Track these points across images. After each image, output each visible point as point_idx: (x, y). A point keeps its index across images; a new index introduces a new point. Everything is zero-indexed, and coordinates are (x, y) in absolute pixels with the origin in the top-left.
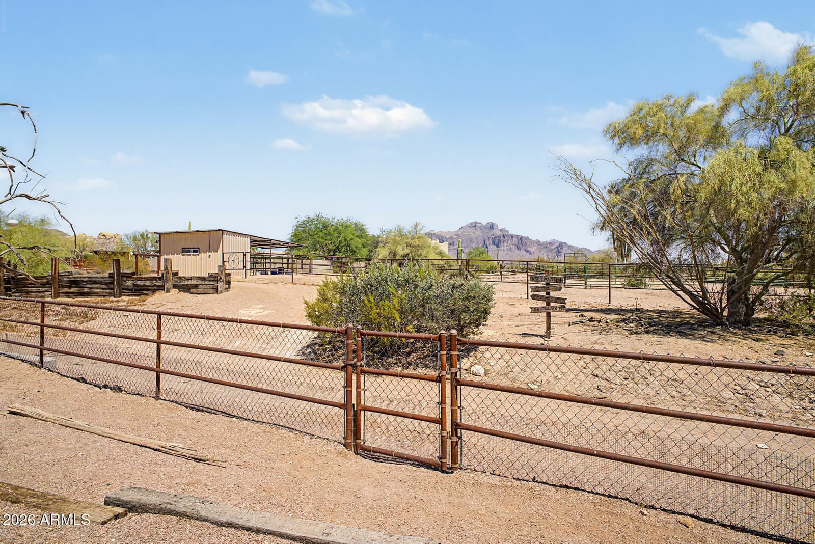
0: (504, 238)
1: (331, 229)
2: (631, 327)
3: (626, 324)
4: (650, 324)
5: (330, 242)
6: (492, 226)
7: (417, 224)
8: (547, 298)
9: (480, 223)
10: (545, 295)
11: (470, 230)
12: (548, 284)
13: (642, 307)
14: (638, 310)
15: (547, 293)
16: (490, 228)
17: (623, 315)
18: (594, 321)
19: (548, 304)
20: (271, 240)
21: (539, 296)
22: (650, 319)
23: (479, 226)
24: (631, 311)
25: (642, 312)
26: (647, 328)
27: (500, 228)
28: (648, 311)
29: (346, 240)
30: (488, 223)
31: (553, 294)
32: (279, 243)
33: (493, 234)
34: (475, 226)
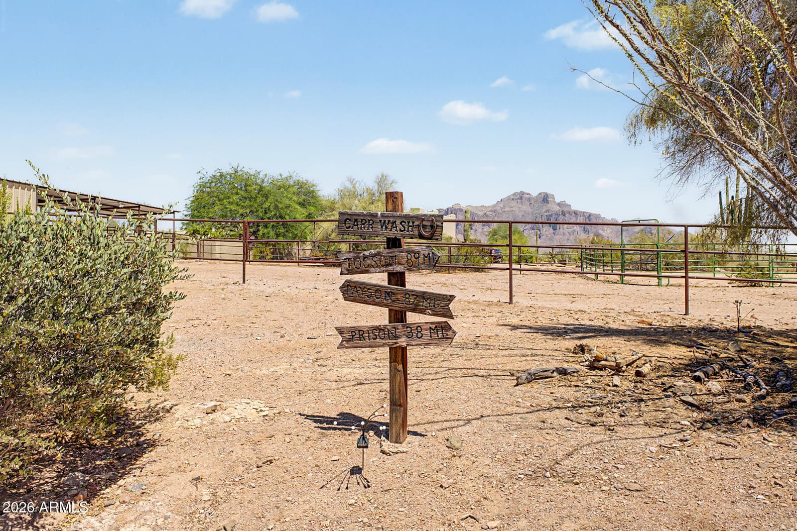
0: (564, 215)
1: (253, 189)
2: (709, 392)
3: (698, 379)
4: (771, 380)
5: (248, 211)
6: (545, 198)
7: (382, 176)
8: (389, 294)
9: (528, 194)
10: (386, 283)
11: (513, 204)
12: (393, 243)
13: (758, 323)
14: (746, 331)
15: (391, 275)
16: (543, 200)
17: (700, 346)
18: (602, 368)
19: (398, 317)
20: (139, 206)
21: (364, 286)
22: (773, 360)
23: (526, 198)
24: (728, 334)
25: (755, 337)
26: (762, 397)
27: (558, 200)
28: (772, 333)
29: (276, 207)
30: (540, 194)
31: (416, 281)
32: (115, 204)
33: (547, 211)
34: (521, 198)
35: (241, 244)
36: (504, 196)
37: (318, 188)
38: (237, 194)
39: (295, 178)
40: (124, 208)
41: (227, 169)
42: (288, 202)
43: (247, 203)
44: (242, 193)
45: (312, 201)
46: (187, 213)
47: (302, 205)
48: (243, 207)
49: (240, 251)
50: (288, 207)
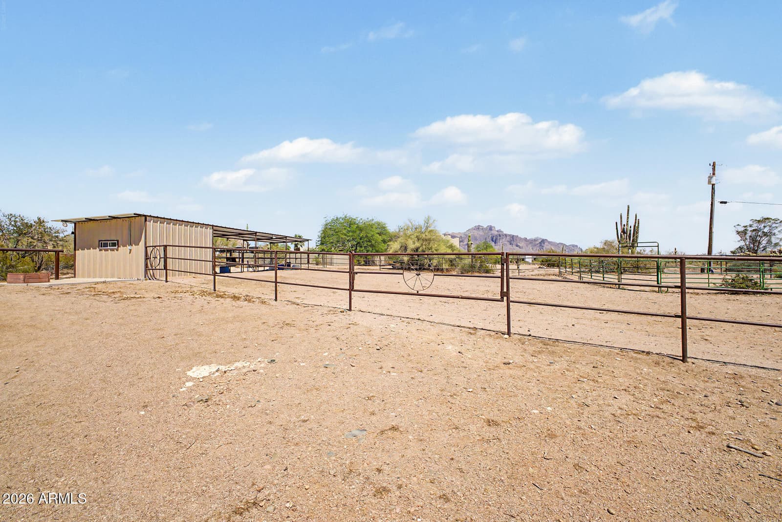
0: (500, 236)
1: (354, 226)
5: (351, 239)
6: (491, 228)
9: (482, 226)
11: (474, 231)
23: (481, 228)
27: (497, 229)
29: (367, 236)
30: (488, 226)
32: (271, 236)
33: (492, 234)
34: (479, 228)
35: (347, 257)
36: (471, 228)
37: (387, 225)
38: (345, 229)
39: (375, 220)
40: (276, 238)
41: (340, 215)
42: (372, 233)
43: (351, 234)
44: (348, 228)
45: (384, 232)
46: (318, 240)
47: (380, 234)
48: (348, 236)
49: (348, 262)
50: (373, 236)
